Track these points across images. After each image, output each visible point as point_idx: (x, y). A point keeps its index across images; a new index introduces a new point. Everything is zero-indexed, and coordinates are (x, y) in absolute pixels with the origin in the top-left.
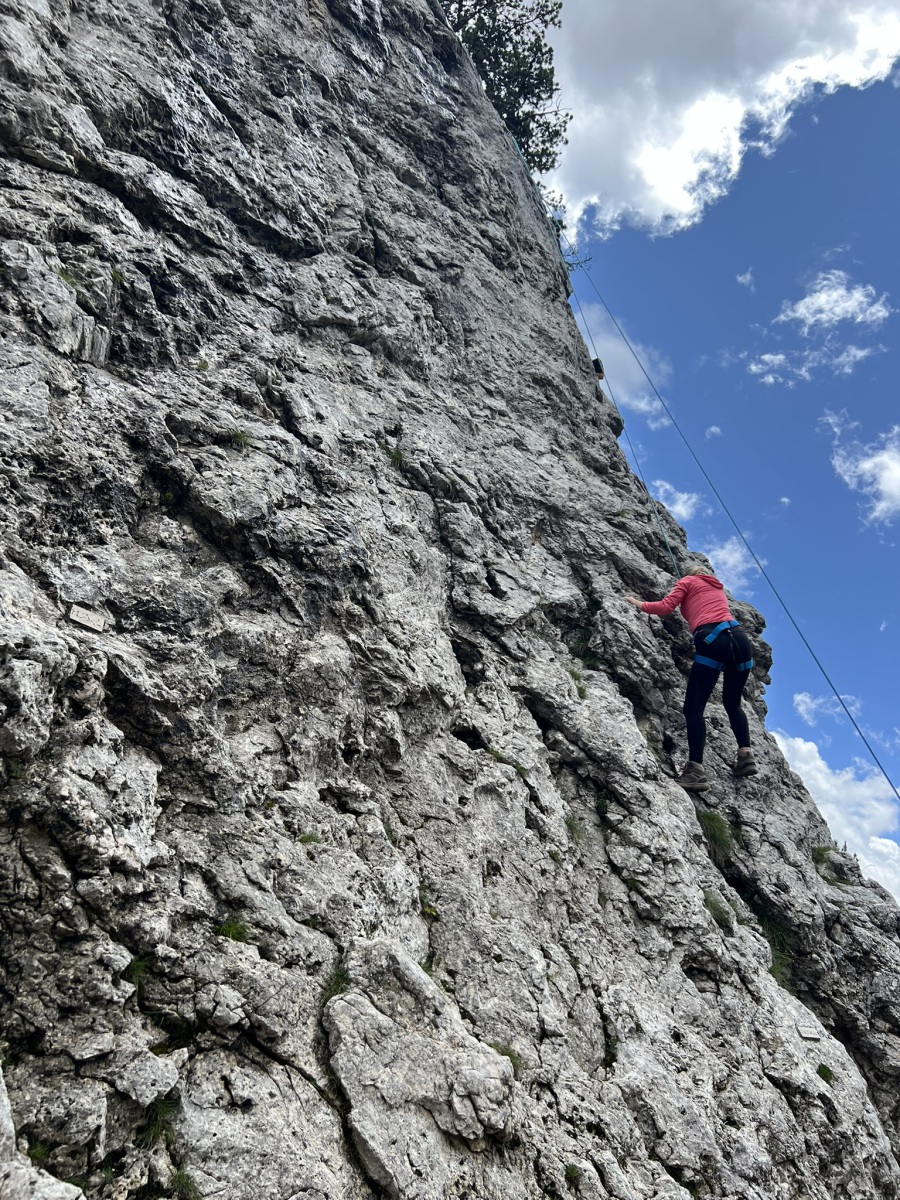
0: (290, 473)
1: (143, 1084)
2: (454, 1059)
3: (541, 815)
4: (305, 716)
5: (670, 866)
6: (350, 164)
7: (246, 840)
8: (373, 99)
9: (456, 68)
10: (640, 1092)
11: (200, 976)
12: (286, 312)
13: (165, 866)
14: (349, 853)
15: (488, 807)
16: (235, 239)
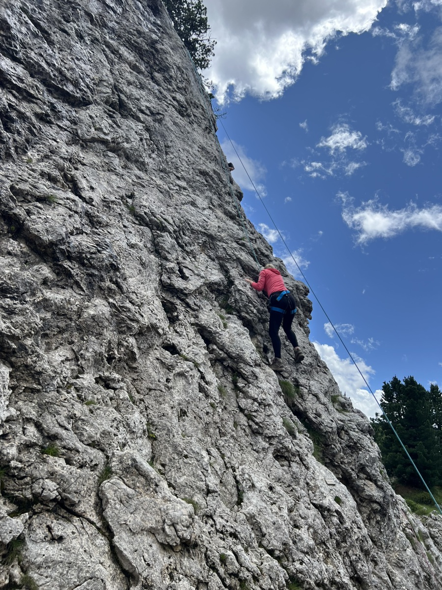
0: (77, 217)
1: (5, 533)
2: (165, 507)
3: (206, 386)
4: (87, 341)
5: (267, 407)
6: (105, 59)
7: (57, 405)
8: (117, 27)
9: (159, 14)
10: (254, 516)
11: (34, 476)
12: (74, 134)
13: (14, 420)
14: (111, 409)
15: (181, 383)
16: (46, 94)
